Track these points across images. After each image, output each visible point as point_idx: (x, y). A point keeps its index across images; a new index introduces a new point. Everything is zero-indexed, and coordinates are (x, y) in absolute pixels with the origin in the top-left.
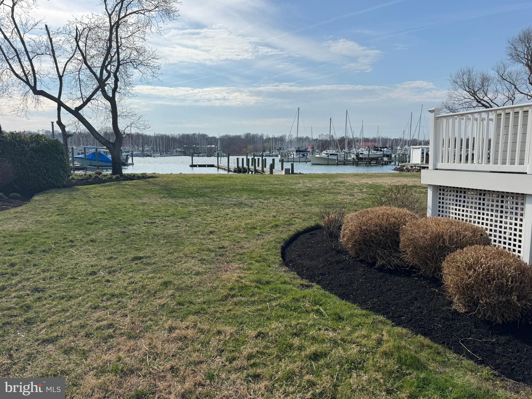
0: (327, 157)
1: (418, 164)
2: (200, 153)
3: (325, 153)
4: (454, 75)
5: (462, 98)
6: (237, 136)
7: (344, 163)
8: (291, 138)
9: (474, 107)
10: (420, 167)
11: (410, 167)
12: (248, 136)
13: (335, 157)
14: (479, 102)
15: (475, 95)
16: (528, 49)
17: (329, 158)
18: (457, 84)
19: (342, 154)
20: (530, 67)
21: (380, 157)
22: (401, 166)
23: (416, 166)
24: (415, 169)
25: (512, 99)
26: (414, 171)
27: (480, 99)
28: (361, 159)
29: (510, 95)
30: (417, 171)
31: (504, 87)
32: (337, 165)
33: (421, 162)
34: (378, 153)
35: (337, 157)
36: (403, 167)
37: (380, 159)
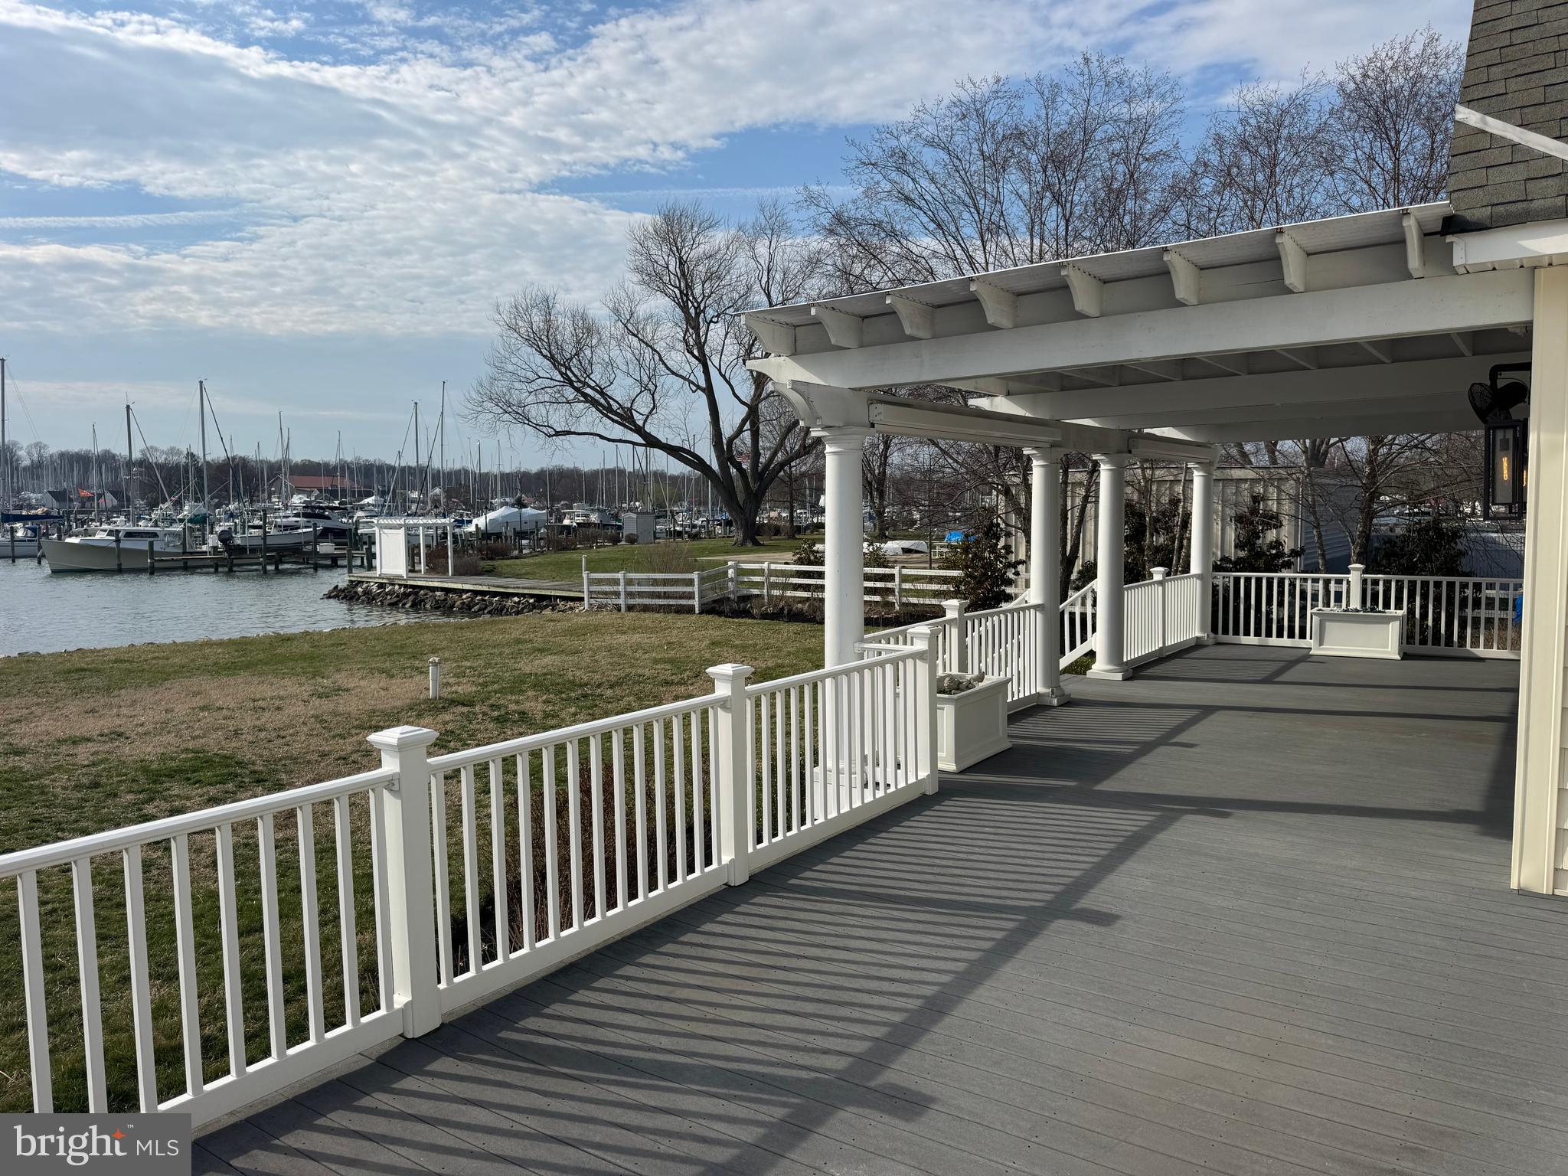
0: (114, 545)
1: (400, 577)
3: (105, 531)
4: (507, 307)
5: (532, 376)
7: (185, 563)
8: (40, 456)
9: (568, 402)
10: (406, 586)
11: (375, 588)
13: (143, 545)
14: (577, 390)
15: (566, 368)
16: (681, 263)
17: (121, 546)
18: (519, 333)
19: (171, 534)
20: (684, 309)
21: (307, 543)
22: (351, 581)
23: (394, 584)
24: (391, 593)
25: (648, 387)
26: (386, 602)
27: (579, 381)
28: (241, 550)
29: (645, 379)
30: (396, 599)
31: (629, 355)
32: (152, 573)
33: (410, 571)
34: (298, 528)
35: (151, 544)
36: (357, 585)
37: (309, 548)
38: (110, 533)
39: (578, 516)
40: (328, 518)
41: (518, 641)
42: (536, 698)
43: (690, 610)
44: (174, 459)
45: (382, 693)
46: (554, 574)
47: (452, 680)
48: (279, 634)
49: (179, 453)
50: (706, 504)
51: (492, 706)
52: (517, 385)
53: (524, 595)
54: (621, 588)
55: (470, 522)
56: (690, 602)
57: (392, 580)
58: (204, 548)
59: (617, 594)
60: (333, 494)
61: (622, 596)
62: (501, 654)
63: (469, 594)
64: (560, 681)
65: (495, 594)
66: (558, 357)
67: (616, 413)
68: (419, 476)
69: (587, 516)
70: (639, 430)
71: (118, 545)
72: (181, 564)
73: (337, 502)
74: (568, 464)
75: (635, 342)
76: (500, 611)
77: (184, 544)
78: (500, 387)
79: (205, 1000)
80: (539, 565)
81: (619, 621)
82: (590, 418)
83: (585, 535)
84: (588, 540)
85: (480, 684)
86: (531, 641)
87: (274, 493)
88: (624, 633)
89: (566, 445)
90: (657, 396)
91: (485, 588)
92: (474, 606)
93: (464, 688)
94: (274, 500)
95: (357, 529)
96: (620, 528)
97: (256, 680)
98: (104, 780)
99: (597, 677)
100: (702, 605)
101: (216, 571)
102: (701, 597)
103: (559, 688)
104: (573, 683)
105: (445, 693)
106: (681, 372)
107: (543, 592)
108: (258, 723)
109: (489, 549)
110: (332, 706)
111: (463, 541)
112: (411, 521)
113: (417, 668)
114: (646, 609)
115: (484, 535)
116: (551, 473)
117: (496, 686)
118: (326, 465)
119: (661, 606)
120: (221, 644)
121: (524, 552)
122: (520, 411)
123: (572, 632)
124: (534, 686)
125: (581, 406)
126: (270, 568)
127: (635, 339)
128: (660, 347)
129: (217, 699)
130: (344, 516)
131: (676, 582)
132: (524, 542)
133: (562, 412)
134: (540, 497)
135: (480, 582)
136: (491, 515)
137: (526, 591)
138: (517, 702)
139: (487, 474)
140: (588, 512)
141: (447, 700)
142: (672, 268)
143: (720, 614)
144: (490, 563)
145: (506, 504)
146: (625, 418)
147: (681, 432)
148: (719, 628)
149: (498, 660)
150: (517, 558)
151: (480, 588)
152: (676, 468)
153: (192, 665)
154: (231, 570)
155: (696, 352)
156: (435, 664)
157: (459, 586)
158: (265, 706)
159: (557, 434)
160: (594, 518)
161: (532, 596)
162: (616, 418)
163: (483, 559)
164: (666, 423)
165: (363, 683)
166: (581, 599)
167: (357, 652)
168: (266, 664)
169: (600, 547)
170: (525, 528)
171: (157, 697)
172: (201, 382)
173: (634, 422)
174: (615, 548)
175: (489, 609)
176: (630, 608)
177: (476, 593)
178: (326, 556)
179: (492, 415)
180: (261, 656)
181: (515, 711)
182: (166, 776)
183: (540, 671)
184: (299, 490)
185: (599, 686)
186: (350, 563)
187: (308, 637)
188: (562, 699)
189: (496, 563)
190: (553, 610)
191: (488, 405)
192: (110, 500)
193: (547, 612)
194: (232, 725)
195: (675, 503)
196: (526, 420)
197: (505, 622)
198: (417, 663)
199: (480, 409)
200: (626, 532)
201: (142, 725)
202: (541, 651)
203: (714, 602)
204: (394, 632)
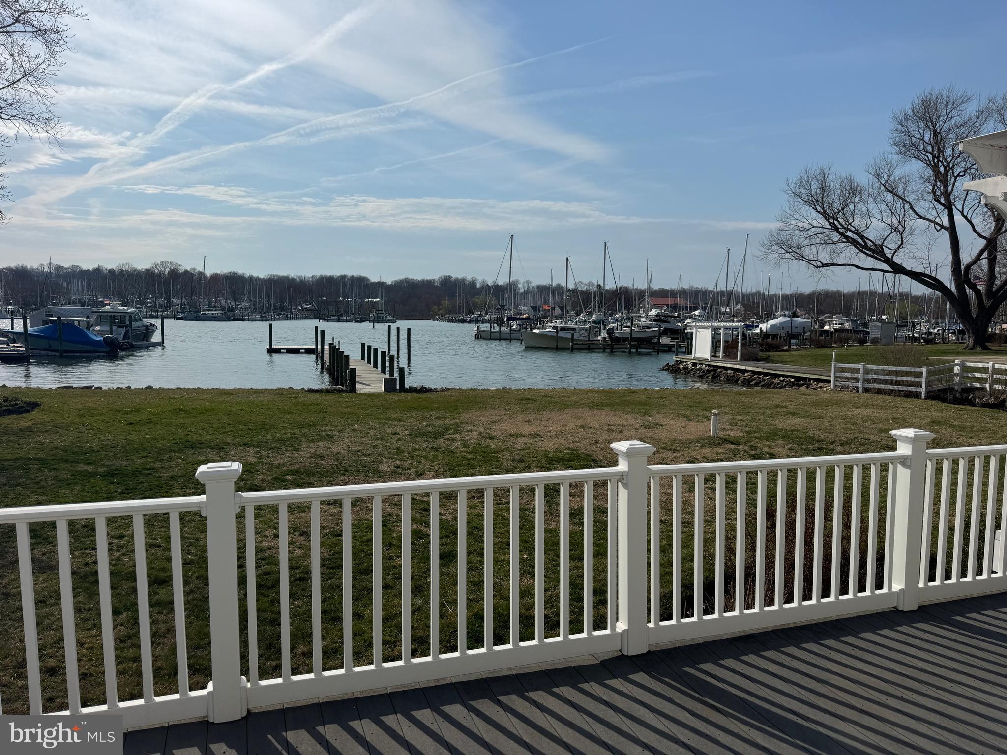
0: (555, 334)
1: (706, 360)
2: (342, 315)
3: (551, 326)
4: (794, 181)
5: (807, 226)
6: (427, 281)
7: (589, 346)
8: (528, 287)
9: (834, 243)
10: (709, 366)
11: (690, 366)
12: (447, 282)
13: (568, 335)
14: (841, 234)
15: (834, 219)
16: (935, 134)
17: (559, 335)
18: (801, 198)
19: (583, 329)
20: (935, 168)
21: (655, 337)
22: (677, 361)
23: (702, 364)
24: (699, 369)
25: (899, 230)
26: (696, 375)
27: (844, 228)
28: (617, 340)
29: (896, 223)
30: (702, 373)
31: (883, 207)
32: (572, 351)
33: (713, 356)
34: (651, 328)
35: (573, 335)
36: (680, 363)
37: (655, 340)
38: (554, 328)
39: (836, 324)
40: (669, 322)
41: (778, 406)
42: (783, 446)
43: (917, 395)
44: (590, 288)
45: (682, 429)
46: (811, 363)
47: (727, 427)
48: (630, 389)
49: (593, 284)
50: (943, 317)
51: (752, 446)
52: (797, 233)
53: (787, 376)
54: (860, 375)
55: (757, 326)
56: (918, 389)
57: (701, 361)
58: (599, 338)
59: (857, 380)
60: (674, 308)
61: (861, 382)
62: (764, 413)
63: (749, 373)
64: (803, 436)
65: (766, 374)
66: (829, 212)
67: (870, 249)
68: (728, 297)
69: (843, 324)
70: (888, 261)
71: (557, 335)
72: (587, 346)
73: (676, 313)
74: (833, 288)
75: (889, 197)
76: (769, 385)
77: (589, 335)
78: (785, 235)
79: (549, 594)
80: (802, 356)
81: (856, 399)
82: (849, 253)
83: (840, 337)
84: (841, 341)
85: (745, 432)
86: (787, 407)
87: (641, 308)
88: (858, 408)
89: (829, 273)
90: (904, 236)
91: (761, 370)
92: (751, 381)
93: (735, 433)
94: (641, 312)
95: (685, 329)
96: (868, 333)
97: (612, 414)
98: (526, 459)
99: (832, 437)
100: (927, 393)
101: (604, 351)
102: (927, 386)
103: (802, 441)
104: (813, 438)
105: (721, 434)
106: (928, 216)
107: (802, 375)
108: (608, 438)
109: (767, 344)
110: (651, 434)
111: (750, 338)
112: (716, 324)
113: (706, 417)
114: (879, 392)
115: (765, 335)
116: (819, 294)
117: (756, 435)
118: (673, 291)
119: (892, 390)
120: (598, 392)
121: (792, 347)
122: (798, 252)
123: (817, 404)
124: (783, 438)
125: (842, 245)
126: (634, 351)
127: (890, 194)
128: (911, 198)
129: (590, 422)
130: (679, 322)
131: (907, 374)
132: (793, 341)
133: (828, 250)
134: (809, 311)
135: (758, 365)
136: (771, 323)
137: (789, 374)
138: (769, 447)
139: (774, 295)
140: (843, 322)
141: (722, 439)
142: (927, 138)
143: (943, 400)
144: (768, 354)
145: (785, 315)
146: (877, 252)
147: (924, 262)
148: (942, 411)
149: (761, 417)
150: (786, 351)
151: (757, 369)
152: (919, 289)
153: (581, 402)
154: (612, 352)
155: (942, 200)
156: (716, 415)
157: (743, 367)
158: (614, 429)
159: (824, 266)
160: (847, 326)
161: (793, 377)
162: (869, 252)
163: (762, 351)
164: (911, 255)
165: (672, 422)
166: (829, 382)
167: (672, 403)
168: (620, 405)
169: (850, 346)
170: (794, 331)
171: (560, 417)
172: (605, 243)
173: (883, 255)
174: (862, 348)
175: (762, 383)
176: (866, 390)
177: (754, 372)
178: (665, 345)
179: (776, 255)
180: (617, 400)
181: (767, 453)
182: (555, 461)
183: (789, 428)
184: (656, 306)
185: (833, 443)
186: (677, 350)
187: (645, 392)
188: (803, 449)
189: (771, 354)
190: (807, 387)
191: (775, 248)
192: (558, 311)
193: (803, 389)
194: (594, 437)
195: (916, 316)
196: (801, 257)
197: (770, 393)
198: (707, 414)
199: (769, 251)
200: (872, 336)
201: (550, 432)
202: (793, 414)
203: (939, 391)
204: (696, 394)
